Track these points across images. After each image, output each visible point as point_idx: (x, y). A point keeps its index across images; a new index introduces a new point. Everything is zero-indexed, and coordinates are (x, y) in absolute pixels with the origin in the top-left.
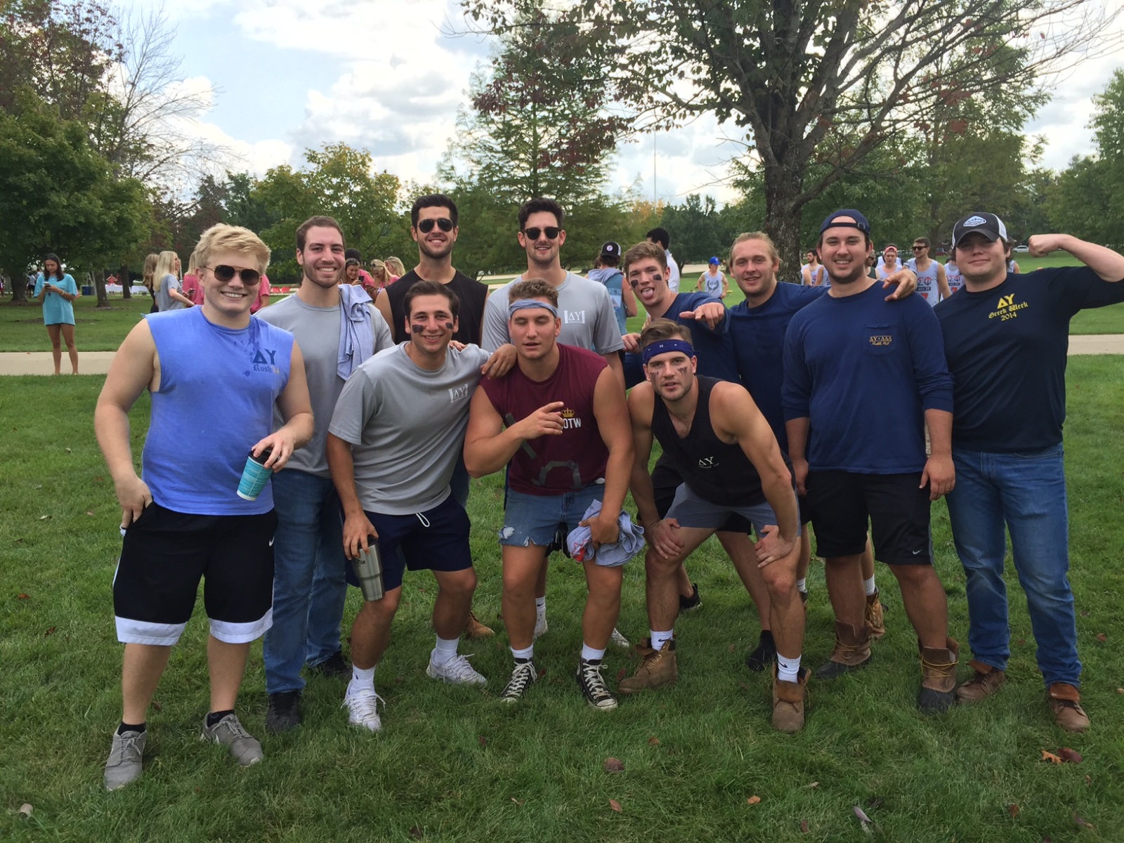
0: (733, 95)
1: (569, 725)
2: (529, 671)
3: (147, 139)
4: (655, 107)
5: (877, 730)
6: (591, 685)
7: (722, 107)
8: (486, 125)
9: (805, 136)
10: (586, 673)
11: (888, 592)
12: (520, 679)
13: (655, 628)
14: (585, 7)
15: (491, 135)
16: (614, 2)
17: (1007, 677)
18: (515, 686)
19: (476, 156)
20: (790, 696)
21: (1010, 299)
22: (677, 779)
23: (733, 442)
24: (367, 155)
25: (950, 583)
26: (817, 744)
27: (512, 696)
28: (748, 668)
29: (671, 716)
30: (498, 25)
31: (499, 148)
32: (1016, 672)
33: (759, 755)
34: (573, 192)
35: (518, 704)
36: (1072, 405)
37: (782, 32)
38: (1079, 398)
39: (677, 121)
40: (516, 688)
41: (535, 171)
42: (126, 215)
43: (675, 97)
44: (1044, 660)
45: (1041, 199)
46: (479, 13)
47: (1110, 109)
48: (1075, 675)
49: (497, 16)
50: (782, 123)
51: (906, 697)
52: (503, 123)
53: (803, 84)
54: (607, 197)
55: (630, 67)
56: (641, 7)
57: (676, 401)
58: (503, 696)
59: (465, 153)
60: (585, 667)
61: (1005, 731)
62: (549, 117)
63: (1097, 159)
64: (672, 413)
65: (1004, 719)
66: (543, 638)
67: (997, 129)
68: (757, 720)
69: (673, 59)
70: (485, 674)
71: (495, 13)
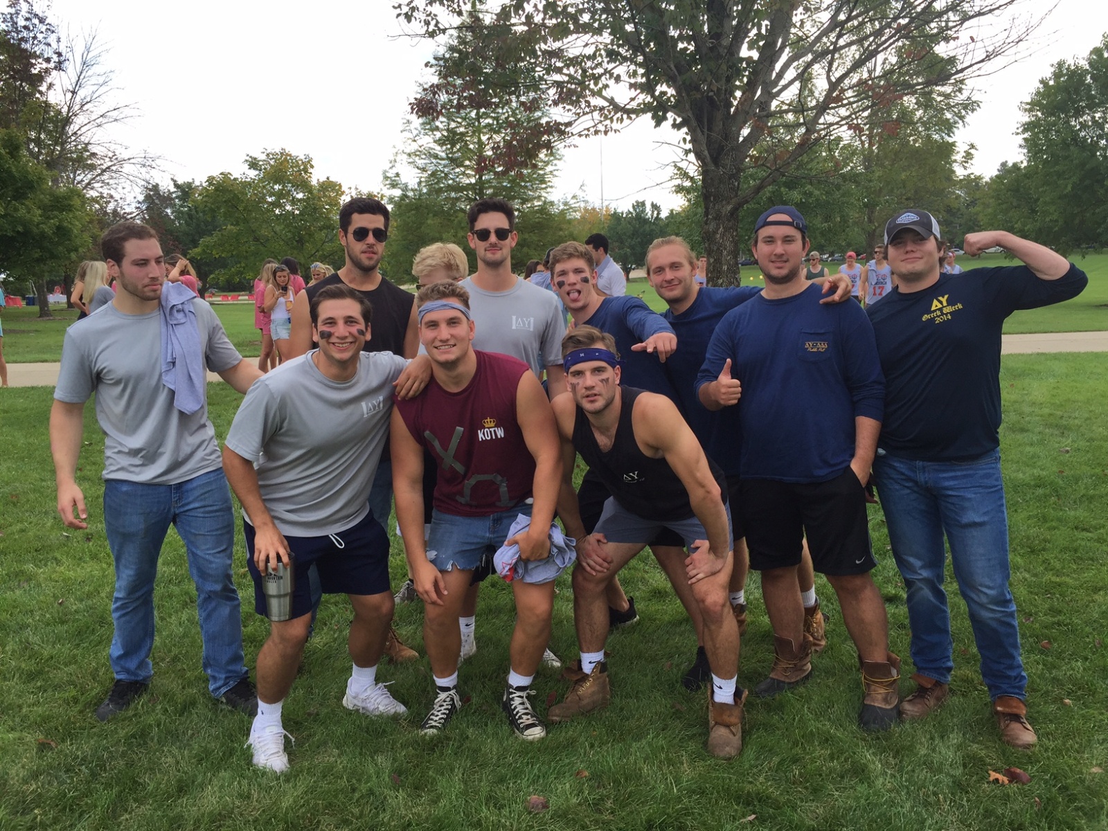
0: (669, 98)
1: (492, 758)
2: (452, 699)
3: (90, 147)
4: (592, 112)
5: (817, 754)
6: (518, 712)
7: (658, 111)
8: (431, 133)
9: (741, 139)
10: (512, 699)
11: (828, 601)
12: (442, 708)
13: (585, 649)
14: (514, 6)
15: (435, 142)
16: (544, 2)
17: (951, 690)
18: (437, 716)
19: (420, 163)
20: (726, 718)
21: (944, 300)
22: (606, 817)
23: (659, 456)
24: (309, 162)
25: (891, 590)
26: (755, 770)
27: (432, 727)
28: (684, 688)
29: (601, 744)
30: (431, 28)
31: (443, 155)
32: (959, 683)
33: (694, 787)
34: (518, 199)
35: (438, 737)
36: (1007, 404)
37: (716, 35)
38: (1013, 397)
39: (615, 125)
40: (437, 718)
41: (480, 178)
42: (65, 224)
43: (611, 101)
44: (987, 672)
45: (973, 203)
46: (412, 15)
47: (1037, 115)
48: (1020, 688)
49: (430, 18)
50: (718, 126)
51: (847, 715)
52: (448, 130)
53: (738, 88)
54: (552, 203)
55: (565, 71)
56: (572, 7)
57: (598, 413)
58: (423, 727)
59: (411, 160)
60: (512, 693)
61: (948, 751)
62: (493, 124)
63: (1025, 164)
64: (594, 426)
65: (949, 737)
66: (469, 660)
67: (929, 136)
68: (692, 746)
69: (608, 63)
70: (405, 703)
71: (428, 15)
